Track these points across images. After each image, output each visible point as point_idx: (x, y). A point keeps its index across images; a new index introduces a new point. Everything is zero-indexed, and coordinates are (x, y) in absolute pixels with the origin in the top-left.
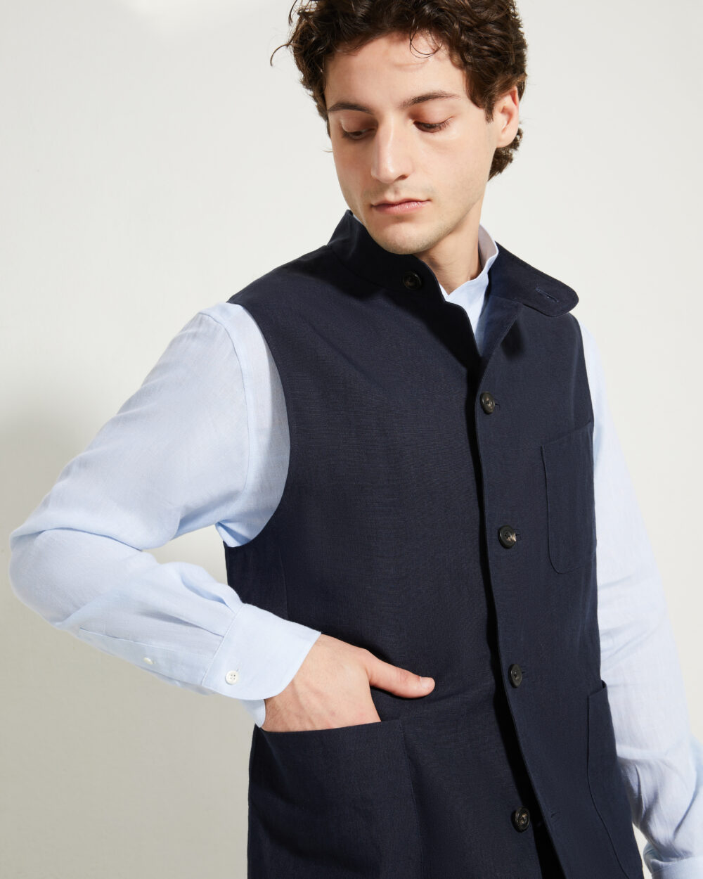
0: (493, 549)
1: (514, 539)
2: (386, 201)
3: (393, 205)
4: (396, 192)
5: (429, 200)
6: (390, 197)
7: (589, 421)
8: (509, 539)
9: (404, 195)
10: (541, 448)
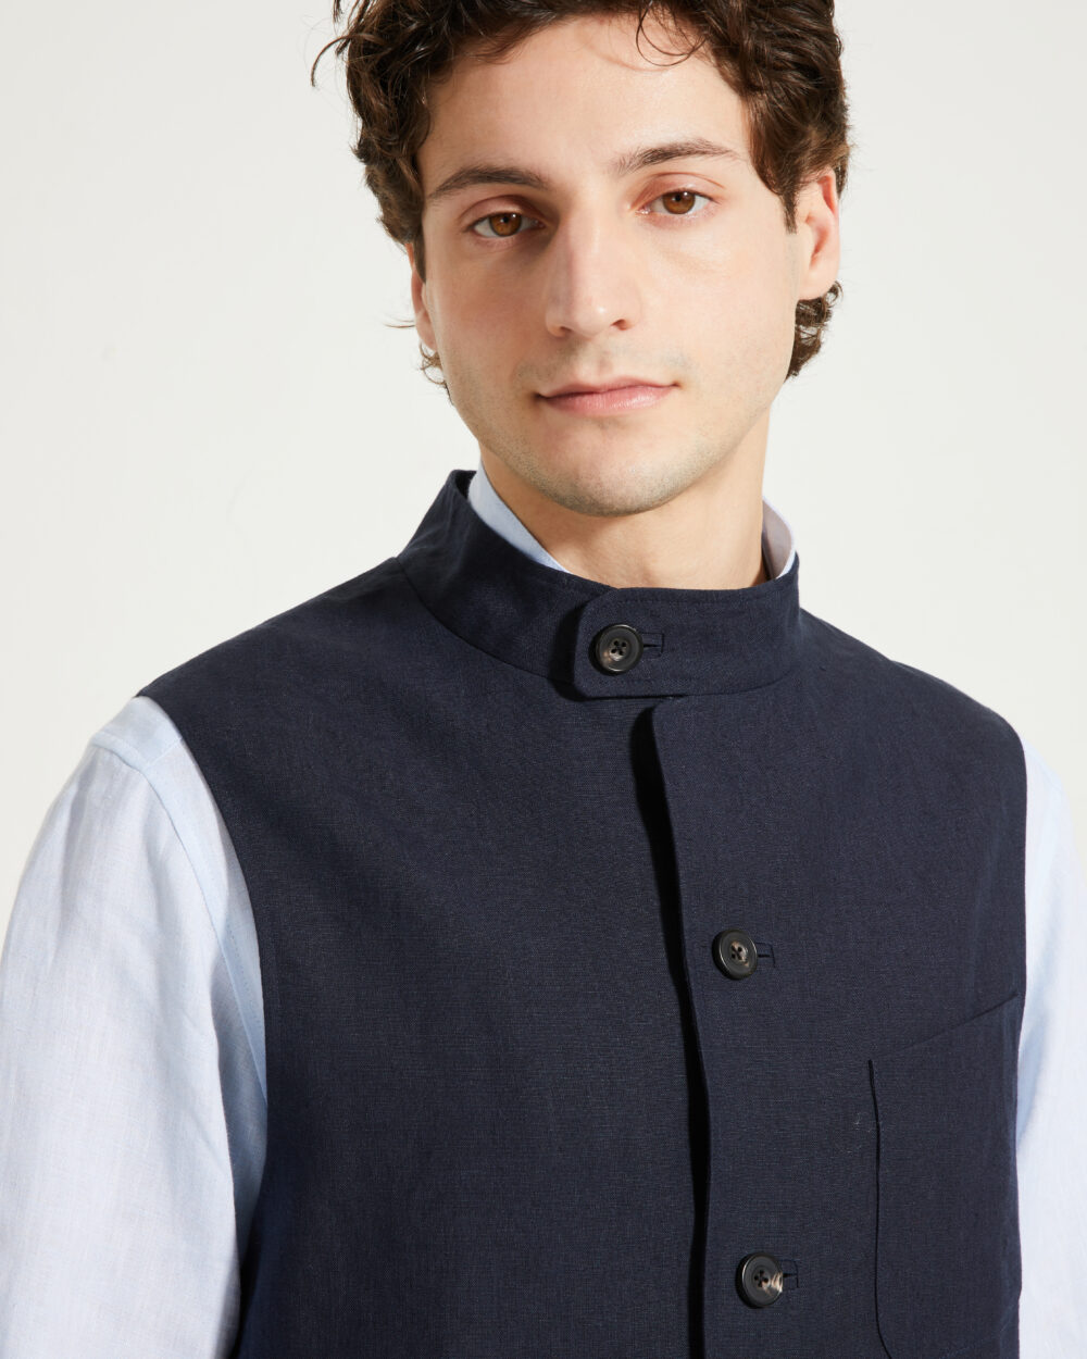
0: (720, 1308)
1: (780, 1289)
2: (577, 385)
3: (591, 392)
4: (603, 364)
5: (675, 385)
6: (586, 371)
7: (1014, 995)
8: (765, 1286)
9: (622, 369)
10: (870, 1062)
